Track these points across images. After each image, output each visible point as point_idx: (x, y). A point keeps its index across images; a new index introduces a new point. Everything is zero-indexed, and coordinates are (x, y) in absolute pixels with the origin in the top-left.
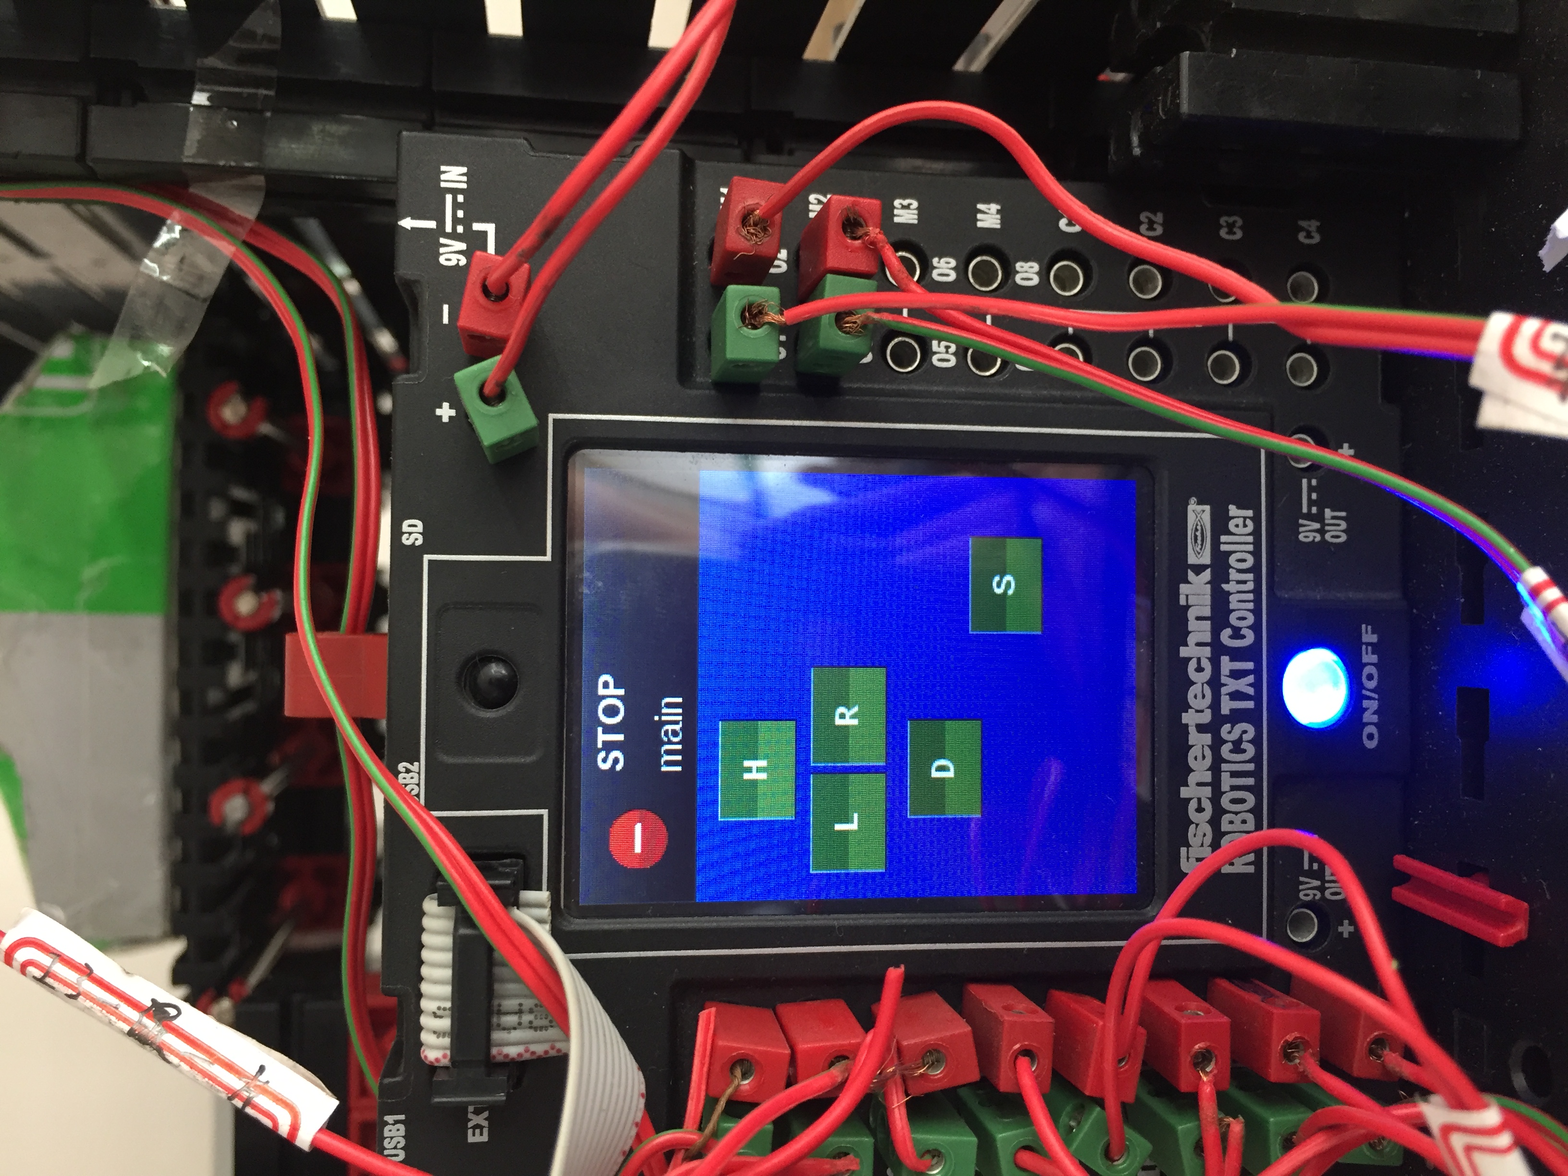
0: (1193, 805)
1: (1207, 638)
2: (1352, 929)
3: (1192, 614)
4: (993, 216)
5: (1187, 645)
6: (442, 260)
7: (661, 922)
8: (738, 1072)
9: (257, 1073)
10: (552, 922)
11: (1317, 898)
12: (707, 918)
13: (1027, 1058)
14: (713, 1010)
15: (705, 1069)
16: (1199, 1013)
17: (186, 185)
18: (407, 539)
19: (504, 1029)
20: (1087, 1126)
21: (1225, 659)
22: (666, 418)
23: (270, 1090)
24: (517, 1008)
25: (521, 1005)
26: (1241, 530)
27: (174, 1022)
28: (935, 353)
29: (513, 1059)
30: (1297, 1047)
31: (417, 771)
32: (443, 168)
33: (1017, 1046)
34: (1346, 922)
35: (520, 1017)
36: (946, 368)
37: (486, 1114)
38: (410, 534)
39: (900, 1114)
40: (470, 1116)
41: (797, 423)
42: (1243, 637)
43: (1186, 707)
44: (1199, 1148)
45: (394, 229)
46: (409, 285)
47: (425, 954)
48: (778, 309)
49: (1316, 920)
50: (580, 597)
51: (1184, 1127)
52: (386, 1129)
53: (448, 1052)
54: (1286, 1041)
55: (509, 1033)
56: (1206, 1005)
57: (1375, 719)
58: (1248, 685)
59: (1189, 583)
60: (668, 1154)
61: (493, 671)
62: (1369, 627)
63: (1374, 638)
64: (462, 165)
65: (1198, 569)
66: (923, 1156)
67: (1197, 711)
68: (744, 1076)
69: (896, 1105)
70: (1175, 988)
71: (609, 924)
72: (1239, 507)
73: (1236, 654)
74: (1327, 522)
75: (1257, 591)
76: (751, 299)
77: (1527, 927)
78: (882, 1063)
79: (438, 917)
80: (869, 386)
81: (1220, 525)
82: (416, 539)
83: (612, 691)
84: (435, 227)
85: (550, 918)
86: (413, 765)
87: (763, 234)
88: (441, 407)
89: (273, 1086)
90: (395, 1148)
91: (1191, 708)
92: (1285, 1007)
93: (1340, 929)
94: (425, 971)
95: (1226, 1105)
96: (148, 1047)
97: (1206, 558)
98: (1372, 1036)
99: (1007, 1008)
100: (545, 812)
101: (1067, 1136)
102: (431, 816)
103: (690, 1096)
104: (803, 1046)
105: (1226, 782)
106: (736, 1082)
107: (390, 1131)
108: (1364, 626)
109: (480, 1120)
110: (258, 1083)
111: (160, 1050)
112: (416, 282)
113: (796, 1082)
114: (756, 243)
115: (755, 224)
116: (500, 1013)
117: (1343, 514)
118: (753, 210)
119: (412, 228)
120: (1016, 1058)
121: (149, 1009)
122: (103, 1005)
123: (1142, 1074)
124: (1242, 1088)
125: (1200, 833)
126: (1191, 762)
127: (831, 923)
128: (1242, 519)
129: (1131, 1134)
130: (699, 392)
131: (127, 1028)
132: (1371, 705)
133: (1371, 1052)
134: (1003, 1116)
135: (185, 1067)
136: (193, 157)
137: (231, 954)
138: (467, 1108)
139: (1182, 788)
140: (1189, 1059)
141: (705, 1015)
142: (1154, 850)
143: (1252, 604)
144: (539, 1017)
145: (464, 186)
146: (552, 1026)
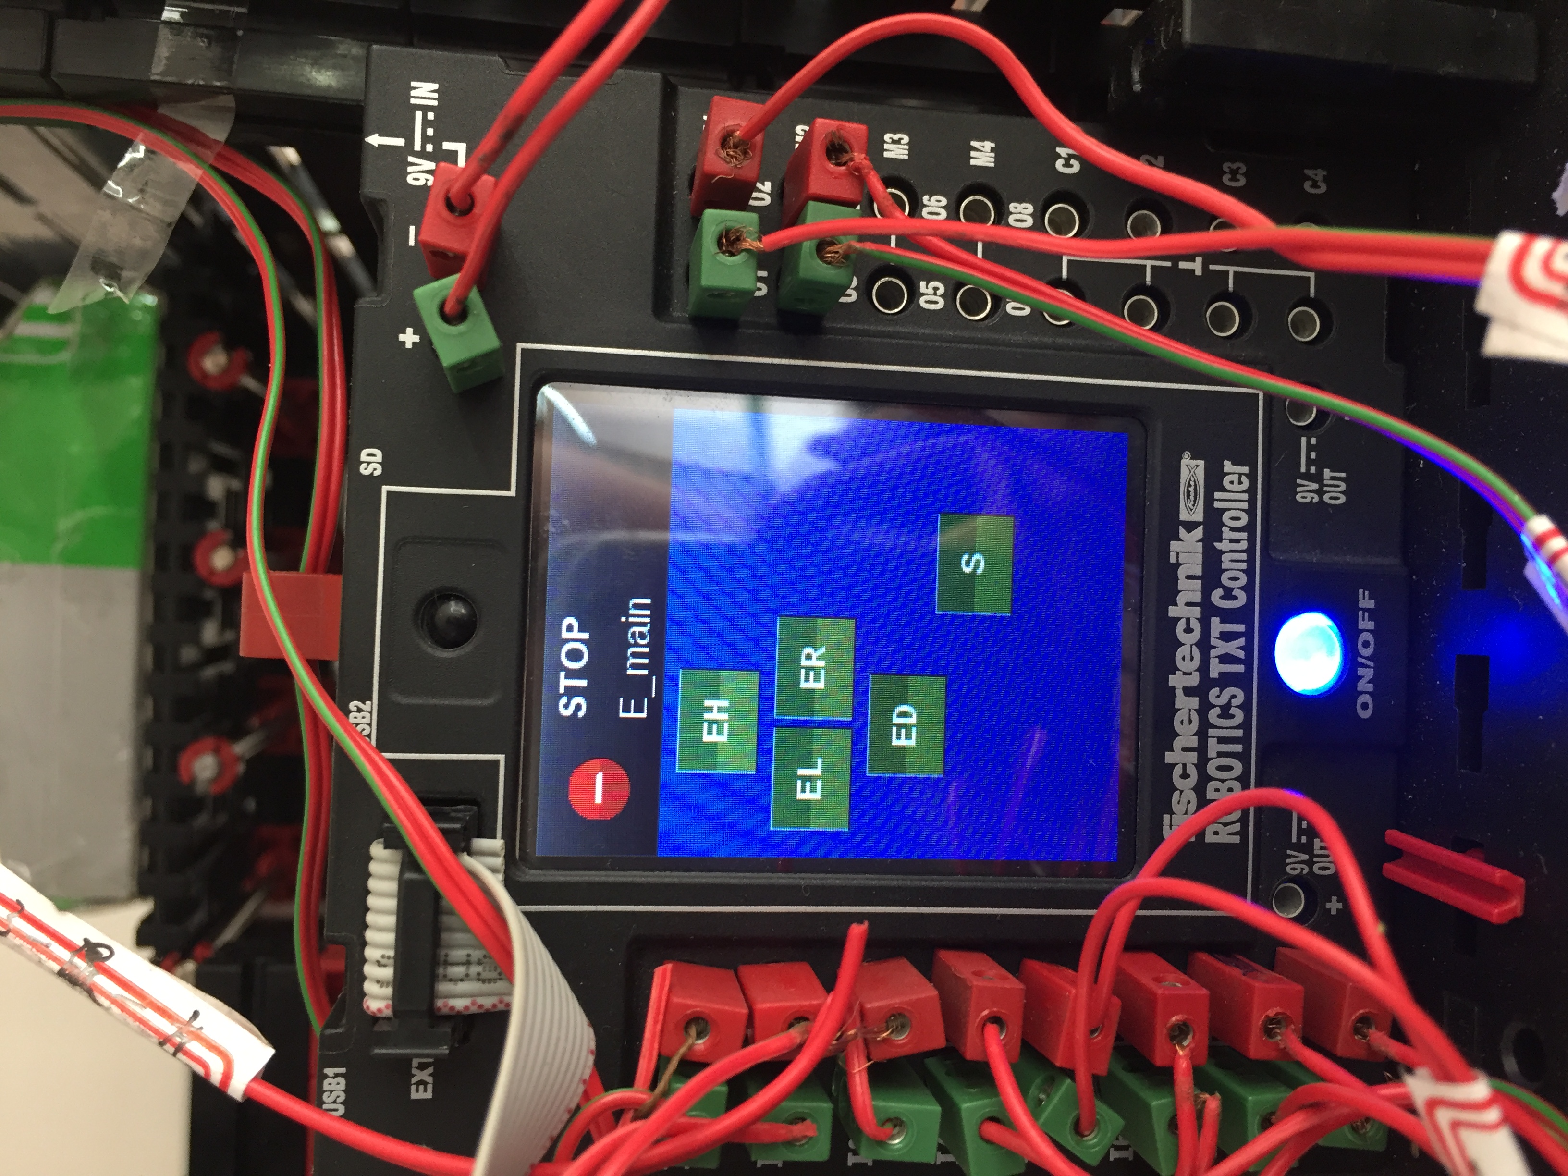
0: (1178, 771)
1: (1198, 598)
2: (1340, 906)
3: (1182, 572)
4: (987, 154)
5: (1176, 605)
6: (410, 179)
7: (621, 876)
8: (693, 1031)
9: (190, 1019)
10: (505, 872)
11: (1305, 872)
12: (668, 873)
13: (995, 1026)
14: (669, 966)
15: (659, 1027)
16: (1177, 984)
17: (153, 105)
18: (366, 469)
19: (451, 980)
20: (1056, 1100)
21: (1215, 621)
22: (640, 351)
23: (203, 1035)
24: (464, 959)
25: (469, 955)
26: (1236, 487)
27: (106, 963)
28: (923, 294)
29: (458, 1012)
30: (1278, 1023)
31: (369, 710)
32: (413, 84)
33: (986, 1012)
34: (1334, 898)
35: (468, 968)
36: (934, 311)
37: (431, 1070)
38: (369, 463)
39: (861, 1080)
40: (414, 1071)
41: (776, 361)
42: (1235, 598)
43: (1174, 669)
44: (1173, 1125)
45: (360, 145)
46: (375, 204)
47: (371, 901)
48: (757, 235)
49: (1303, 896)
50: (545, 536)
51: (1158, 1103)
52: (326, 1082)
53: (390, 1002)
54: (1267, 1016)
55: (456, 984)
56: (1186, 977)
57: (1370, 687)
58: (1238, 648)
59: (1181, 540)
60: (617, 1114)
61: (452, 609)
62: (1367, 593)
63: (1371, 604)
64: (433, 82)
65: (1190, 526)
66: (883, 1124)
67: (1185, 674)
68: (699, 1036)
69: (857, 1070)
70: (1152, 959)
71: (565, 876)
72: (1234, 463)
73: (1227, 616)
74: (1325, 482)
75: (1250, 551)
76: (729, 224)
77: (1523, 902)
78: (842, 1026)
79: (385, 861)
80: (853, 326)
81: (1215, 480)
82: (375, 469)
83: (576, 634)
84: (404, 145)
85: (503, 867)
86: (365, 704)
87: (743, 157)
88: (404, 332)
89: (207, 1033)
90: (335, 1102)
91: (1179, 670)
92: (1267, 982)
93: (1328, 905)
94: (370, 918)
95: (1202, 1081)
96: (78, 988)
97: (1198, 515)
98: (1357, 1014)
99: (978, 974)
100: (501, 757)
101: (1035, 1109)
102: (383, 758)
103: (642, 1054)
104: (761, 1005)
105: (1213, 748)
106: (690, 1041)
107: (330, 1084)
108: (1361, 591)
109: (425, 1075)
110: (192, 1029)
111: (90, 991)
112: (384, 201)
113: (753, 1042)
114: (736, 166)
115: (736, 146)
116: (447, 963)
117: (1343, 475)
118: (734, 131)
119: (379, 145)
120: (984, 1025)
121: (82, 948)
122: (33, 943)
123: (1115, 1048)
124: (1222, 1065)
125: (1184, 800)
126: (1177, 726)
127: (797, 882)
128: (1237, 476)
129: (1103, 1110)
130: (675, 326)
131: (56, 967)
132: (1367, 673)
133: (1357, 1031)
134: (971, 1086)
135: (115, 1010)
136: (161, 74)
137: (199, 917)
138: (410, 1061)
139: (1167, 753)
140: (1165, 1031)
141: (661, 972)
142: (1136, 816)
143: (1245, 564)
144: (487, 969)
145: (435, 103)
146: (500, 979)
